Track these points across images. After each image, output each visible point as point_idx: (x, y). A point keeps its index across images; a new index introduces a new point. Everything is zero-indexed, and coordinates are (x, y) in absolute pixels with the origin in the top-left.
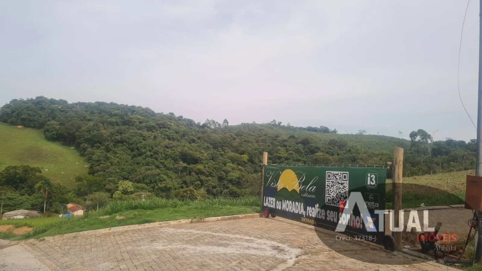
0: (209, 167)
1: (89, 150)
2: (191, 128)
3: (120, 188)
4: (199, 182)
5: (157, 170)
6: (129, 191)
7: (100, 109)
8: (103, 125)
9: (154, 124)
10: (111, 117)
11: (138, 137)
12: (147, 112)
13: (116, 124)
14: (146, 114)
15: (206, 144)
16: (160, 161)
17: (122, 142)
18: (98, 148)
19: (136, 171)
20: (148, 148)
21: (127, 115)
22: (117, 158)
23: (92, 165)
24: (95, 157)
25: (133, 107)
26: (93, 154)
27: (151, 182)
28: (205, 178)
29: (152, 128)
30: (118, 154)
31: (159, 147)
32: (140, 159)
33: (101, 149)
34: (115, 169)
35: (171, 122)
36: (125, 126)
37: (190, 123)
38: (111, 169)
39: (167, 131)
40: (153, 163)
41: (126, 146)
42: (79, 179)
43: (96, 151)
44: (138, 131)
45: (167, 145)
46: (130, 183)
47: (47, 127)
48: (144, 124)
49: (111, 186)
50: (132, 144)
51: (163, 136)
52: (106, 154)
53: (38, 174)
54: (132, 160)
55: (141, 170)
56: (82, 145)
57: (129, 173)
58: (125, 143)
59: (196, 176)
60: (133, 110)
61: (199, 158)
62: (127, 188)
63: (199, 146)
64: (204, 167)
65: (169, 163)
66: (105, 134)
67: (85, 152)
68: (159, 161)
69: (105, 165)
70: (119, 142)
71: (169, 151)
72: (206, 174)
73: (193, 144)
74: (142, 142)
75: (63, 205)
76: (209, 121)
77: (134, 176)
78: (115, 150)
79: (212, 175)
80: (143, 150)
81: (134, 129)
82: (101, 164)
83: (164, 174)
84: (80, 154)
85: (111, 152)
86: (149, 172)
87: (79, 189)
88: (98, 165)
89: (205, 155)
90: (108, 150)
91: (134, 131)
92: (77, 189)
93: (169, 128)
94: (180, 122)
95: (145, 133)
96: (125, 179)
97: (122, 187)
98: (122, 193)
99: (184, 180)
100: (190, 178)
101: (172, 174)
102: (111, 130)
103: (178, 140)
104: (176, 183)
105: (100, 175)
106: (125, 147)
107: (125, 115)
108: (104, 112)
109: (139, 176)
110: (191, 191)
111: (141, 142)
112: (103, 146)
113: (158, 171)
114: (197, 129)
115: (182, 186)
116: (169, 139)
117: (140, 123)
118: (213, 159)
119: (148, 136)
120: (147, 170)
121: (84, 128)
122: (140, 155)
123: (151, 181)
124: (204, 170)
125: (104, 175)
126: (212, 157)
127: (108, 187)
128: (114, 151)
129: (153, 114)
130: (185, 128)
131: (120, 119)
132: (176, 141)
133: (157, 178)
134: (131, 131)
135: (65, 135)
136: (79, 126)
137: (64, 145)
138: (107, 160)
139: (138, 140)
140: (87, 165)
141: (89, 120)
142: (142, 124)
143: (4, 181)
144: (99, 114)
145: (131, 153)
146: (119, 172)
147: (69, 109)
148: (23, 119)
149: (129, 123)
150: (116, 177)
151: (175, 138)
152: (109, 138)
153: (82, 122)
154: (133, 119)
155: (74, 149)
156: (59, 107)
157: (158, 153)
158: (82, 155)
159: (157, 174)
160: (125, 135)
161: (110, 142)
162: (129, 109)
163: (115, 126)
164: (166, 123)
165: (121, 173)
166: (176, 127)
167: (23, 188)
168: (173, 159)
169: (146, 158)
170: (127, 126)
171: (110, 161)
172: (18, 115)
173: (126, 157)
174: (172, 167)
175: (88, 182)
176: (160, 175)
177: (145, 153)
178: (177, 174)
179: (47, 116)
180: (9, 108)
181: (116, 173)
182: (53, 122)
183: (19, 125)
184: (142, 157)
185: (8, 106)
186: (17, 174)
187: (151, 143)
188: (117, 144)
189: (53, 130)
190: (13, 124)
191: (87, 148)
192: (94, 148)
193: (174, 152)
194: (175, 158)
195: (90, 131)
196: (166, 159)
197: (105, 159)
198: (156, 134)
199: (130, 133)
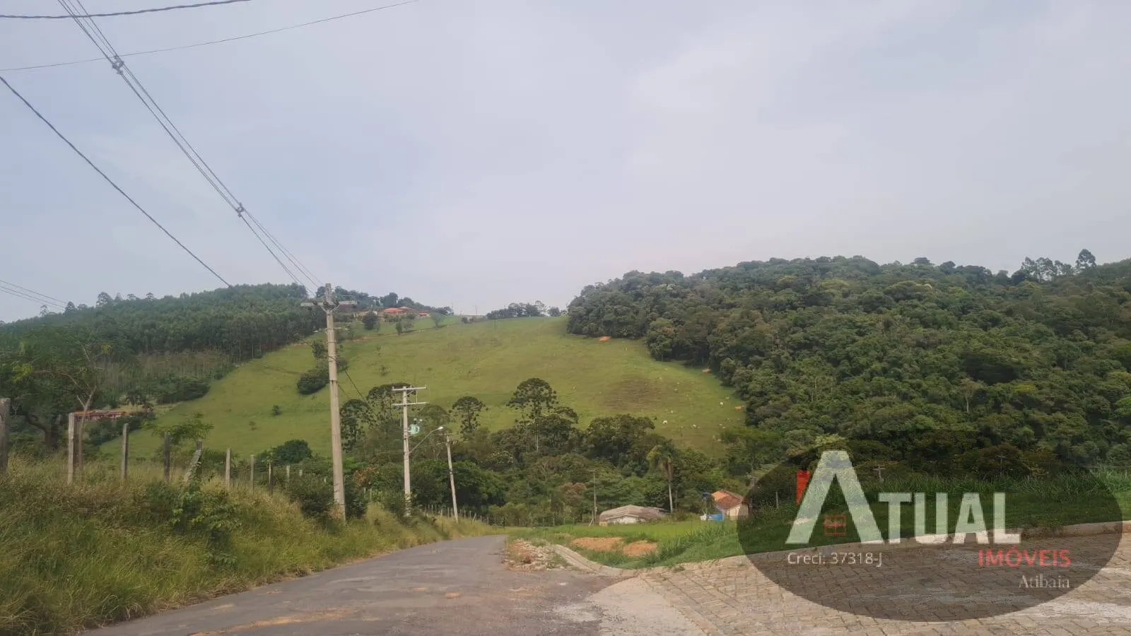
0: (1052, 387)
1: (740, 370)
2: (980, 290)
4: (1027, 429)
5: (906, 404)
7: (749, 278)
8: (761, 312)
9: (882, 294)
10: (776, 292)
11: (846, 330)
12: (858, 267)
13: (789, 306)
14: (856, 271)
15: (1032, 327)
16: (910, 381)
17: (808, 345)
18: (758, 364)
19: (852, 410)
20: (873, 353)
21: (810, 281)
22: (803, 383)
23: (752, 403)
24: (754, 386)
25: (822, 260)
26: (750, 381)
27: (894, 436)
28: (1045, 416)
29: (877, 304)
30: (803, 373)
31: (901, 347)
32: (857, 381)
33: (765, 368)
34: (802, 409)
35: (923, 282)
36: (809, 308)
37: (977, 276)
38: (794, 410)
39: (916, 306)
40: (892, 389)
41: (820, 355)
42: (729, 438)
43: (753, 372)
44: (844, 316)
45: (921, 341)
47: (652, 333)
48: (855, 297)
49: (799, 449)
50: (833, 347)
52: (777, 377)
53: (648, 431)
54: (840, 386)
55: (865, 408)
56: (723, 364)
57: (837, 416)
58: (815, 348)
59: (1018, 414)
60: (822, 267)
61: (1018, 363)
63: (1013, 334)
64: (1037, 386)
65: (933, 383)
66: (768, 332)
67: (731, 376)
68: (906, 382)
69: (777, 403)
70: (801, 346)
71: (931, 356)
72: (1047, 406)
73: (993, 331)
74: (857, 341)
76: (1032, 263)
77: (849, 423)
78: (797, 365)
79: (1065, 406)
80: (863, 360)
81: (832, 312)
82: (769, 400)
83: (926, 414)
84: (721, 382)
85: (787, 372)
86: (886, 411)
87: (733, 459)
88: (763, 404)
89: (1036, 354)
90: (780, 367)
91: (833, 317)
92: (727, 459)
93: (920, 298)
94: (947, 278)
95: (861, 318)
96: (829, 431)
99: (983, 424)
100: (1001, 420)
101: (947, 412)
102: (779, 321)
103: (950, 326)
105: (772, 425)
106: (816, 356)
107: (806, 282)
108: (759, 283)
109: (862, 422)
110: (1007, 452)
111: (854, 341)
112: (767, 359)
113: (907, 406)
114: (1000, 289)
116: (926, 325)
117: (845, 295)
118: (1060, 363)
119: (871, 325)
120: (880, 405)
121: (722, 326)
122: (856, 372)
123: (893, 433)
124: (1040, 394)
125: (779, 426)
126: (1055, 358)
127: (792, 452)
128: (794, 368)
129: (873, 269)
130: (965, 292)
131: (798, 294)
132: (944, 328)
133: (907, 423)
134: (826, 317)
135: (688, 346)
136: (711, 322)
137: (687, 365)
138: (781, 390)
139: (845, 336)
140: (741, 405)
141: (731, 306)
142: (850, 298)
143: (591, 448)
144: (750, 289)
145: (834, 369)
146: (812, 417)
147: (688, 290)
148: (608, 323)
149: (816, 300)
150: (806, 429)
151: (939, 319)
152: (778, 341)
153: (716, 313)
154: (826, 289)
155: (709, 372)
156: (669, 288)
157: (900, 362)
158: (728, 384)
159: (907, 414)
160: (813, 329)
161: (783, 349)
162: (813, 268)
163: (787, 310)
164: (910, 285)
165: (817, 417)
166: (939, 292)
167: (626, 462)
168: (944, 373)
169: (872, 376)
170: (815, 306)
171: (789, 392)
172: (598, 316)
173: (824, 378)
174: (944, 393)
175: (747, 441)
176: (913, 416)
177: (868, 366)
178: (959, 411)
179: (648, 310)
180: (580, 305)
181: (806, 418)
182: (660, 321)
183: (602, 335)
184: (861, 375)
185: (578, 302)
186: (613, 433)
187: (880, 341)
188: (797, 352)
189: (663, 337)
190: (593, 334)
191: (734, 368)
192: (750, 365)
193: (944, 357)
194: (950, 371)
195: (735, 329)
196: (924, 376)
197: (775, 388)
198: (887, 316)
199: (824, 322)
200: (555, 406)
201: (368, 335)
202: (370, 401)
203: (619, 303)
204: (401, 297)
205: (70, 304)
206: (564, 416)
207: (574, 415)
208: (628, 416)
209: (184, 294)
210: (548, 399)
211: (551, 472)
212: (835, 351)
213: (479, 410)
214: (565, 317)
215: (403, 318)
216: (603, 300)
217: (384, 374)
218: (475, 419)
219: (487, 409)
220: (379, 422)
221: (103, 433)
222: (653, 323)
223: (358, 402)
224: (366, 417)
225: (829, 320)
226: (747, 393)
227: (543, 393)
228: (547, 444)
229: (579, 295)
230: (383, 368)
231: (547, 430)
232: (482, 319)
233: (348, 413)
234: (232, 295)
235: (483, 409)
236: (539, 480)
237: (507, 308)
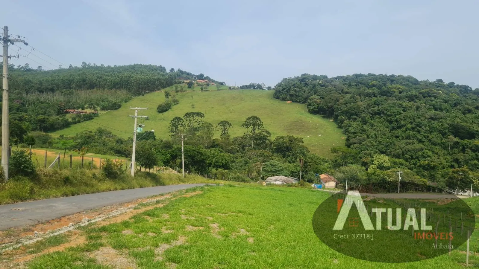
1: (346, 122)
2: (465, 96)
3: (376, 162)
4: (476, 162)
5: (420, 144)
6: (385, 166)
7: (357, 81)
8: (360, 97)
9: (417, 94)
10: (368, 88)
11: (397, 108)
12: (409, 81)
13: (373, 95)
14: (407, 82)
16: (424, 134)
17: (379, 113)
18: (355, 120)
19: (394, 145)
20: (409, 120)
21: (385, 85)
22: (374, 130)
23: (349, 137)
24: (351, 129)
25: (393, 76)
26: (350, 126)
27: (412, 158)
29: (414, 98)
30: (375, 126)
31: (422, 118)
32: (399, 132)
33: (357, 121)
34: (372, 141)
35: (438, 90)
36: (383, 97)
37: (465, 90)
38: (367, 142)
39: (433, 101)
40: (415, 137)
41: (384, 118)
42: (334, 151)
43: (352, 123)
44: (397, 102)
45: (433, 116)
46: (387, 157)
47: (310, 102)
48: (404, 94)
49: (367, 159)
50: (389, 116)
51: (428, 106)
52: (362, 126)
53: (301, 144)
54: (391, 133)
55: (401, 144)
56: (339, 118)
57: (387, 146)
58: (382, 115)
59: (473, 154)
60: (392, 79)
62: (383, 163)
63: (478, 117)
65: (435, 136)
66: (362, 106)
67: (342, 124)
68: (422, 134)
69: (361, 138)
70: (376, 114)
71: (436, 124)
73: (468, 115)
74: (402, 114)
75: (316, 175)
77: (392, 150)
78: (372, 122)
80: (403, 123)
81: (393, 100)
82: (357, 136)
83: (429, 150)
84: (337, 126)
85: (368, 124)
86: (410, 147)
87: (336, 161)
88: (354, 138)
90: (365, 122)
91: (392, 102)
92: (333, 159)
93: (435, 97)
94: (450, 89)
95: (406, 103)
96: (382, 153)
97: (378, 161)
98: (378, 168)
99: (455, 157)
100: (464, 156)
101: (439, 150)
102: (368, 101)
103: (447, 111)
104: (444, 162)
105: (356, 147)
106: (382, 119)
107: (383, 85)
108: (362, 84)
109: (398, 150)
110: (464, 172)
111: (400, 113)
112: (359, 118)
113: (421, 145)
114: (475, 96)
115: (451, 164)
116: (436, 109)
117: (400, 92)
119: (409, 107)
120: (408, 144)
121: (341, 101)
122: (399, 127)
123: (412, 156)
125: (360, 148)
127: (364, 160)
128: (371, 123)
129: (416, 82)
130: (458, 96)
131: (378, 90)
132: (444, 112)
133: (420, 153)
134: (390, 102)
135: (325, 108)
136: (337, 99)
137: (324, 117)
138: (364, 132)
139: (396, 111)
140: (344, 137)
141: (347, 93)
142: (402, 94)
143: (275, 149)
144: (357, 86)
145: (389, 125)
146: (375, 145)
147: (329, 84)
148: (291, 95)
149: (387, 94)
150: (372, 151)
151: (443, 108)
152: (365, 110)
153: (340, 95)
154: (392, 89)
155: (333, 121)
156: (320, 82)
157: (421, 125)
158: (340, 127)
159: (420, 149)
160: (383, 106)
161: (367, 114)
162: (387, 79)
163: (372, 97)
164: (431, 91)
165: (378, 146)
166: (444, 95)
167: (289, 156)
168: (440, 132)
169: (406, 130)
170: (385, 96)
171: (367, 133)
172: (287, 92)
173: (384, 129)
174: (439, 141)
175: (343, 153)
176: (423, 150)
177: (405, 125)
178: (445, 150)
179: (310, 91)
180: (280, 86)
181: (373, 146)
182: (314, 96)
183: (288, 100)
184: (401, 129)
185: (279, 85)
186: (284, 143)
187: (413, 115)
188: (374, 116)
189: (315, 103)
190: (284, 99)
191: (344, 120)
192: (351, 120)
193: (442, 125)
194: (443, 132)
195: (347, 103)
196: (431, 133)
197: (361, 131)
198: (418, 104)
199: (388, 104)
200: (262, 128)
201: (189, 90)
202: (185, 118)
203: (297, 87)
204: (205, 76)
205: (71, 65)
206: (265, 133)
207: (269, 134)
208: (292, 136)
209: (116, 66)
210: (259, 125)
211: (255, 157)
212: (391, 117)
213: (229, 127)
214: (273, 91)
215: (204, 84)
216: (290, 85)
217: (193, 108)
218: (227, 131)
219: (233, 127)
220: (188, 128)
221: (77, 119)
222: (311, 97)
223: (179, 118)
224: (182, 125)
225: (390, 103)
226: (348, 132)
227: (257, 123)
228: (256, 144)
229: (280, 82)
230: (193, 105)
231: (257, 138)
232: (238, 88)
233: (175, 122)
234: (134, 68)
235: (231, 127)
236: (249, 160)
237: (249, 85)
